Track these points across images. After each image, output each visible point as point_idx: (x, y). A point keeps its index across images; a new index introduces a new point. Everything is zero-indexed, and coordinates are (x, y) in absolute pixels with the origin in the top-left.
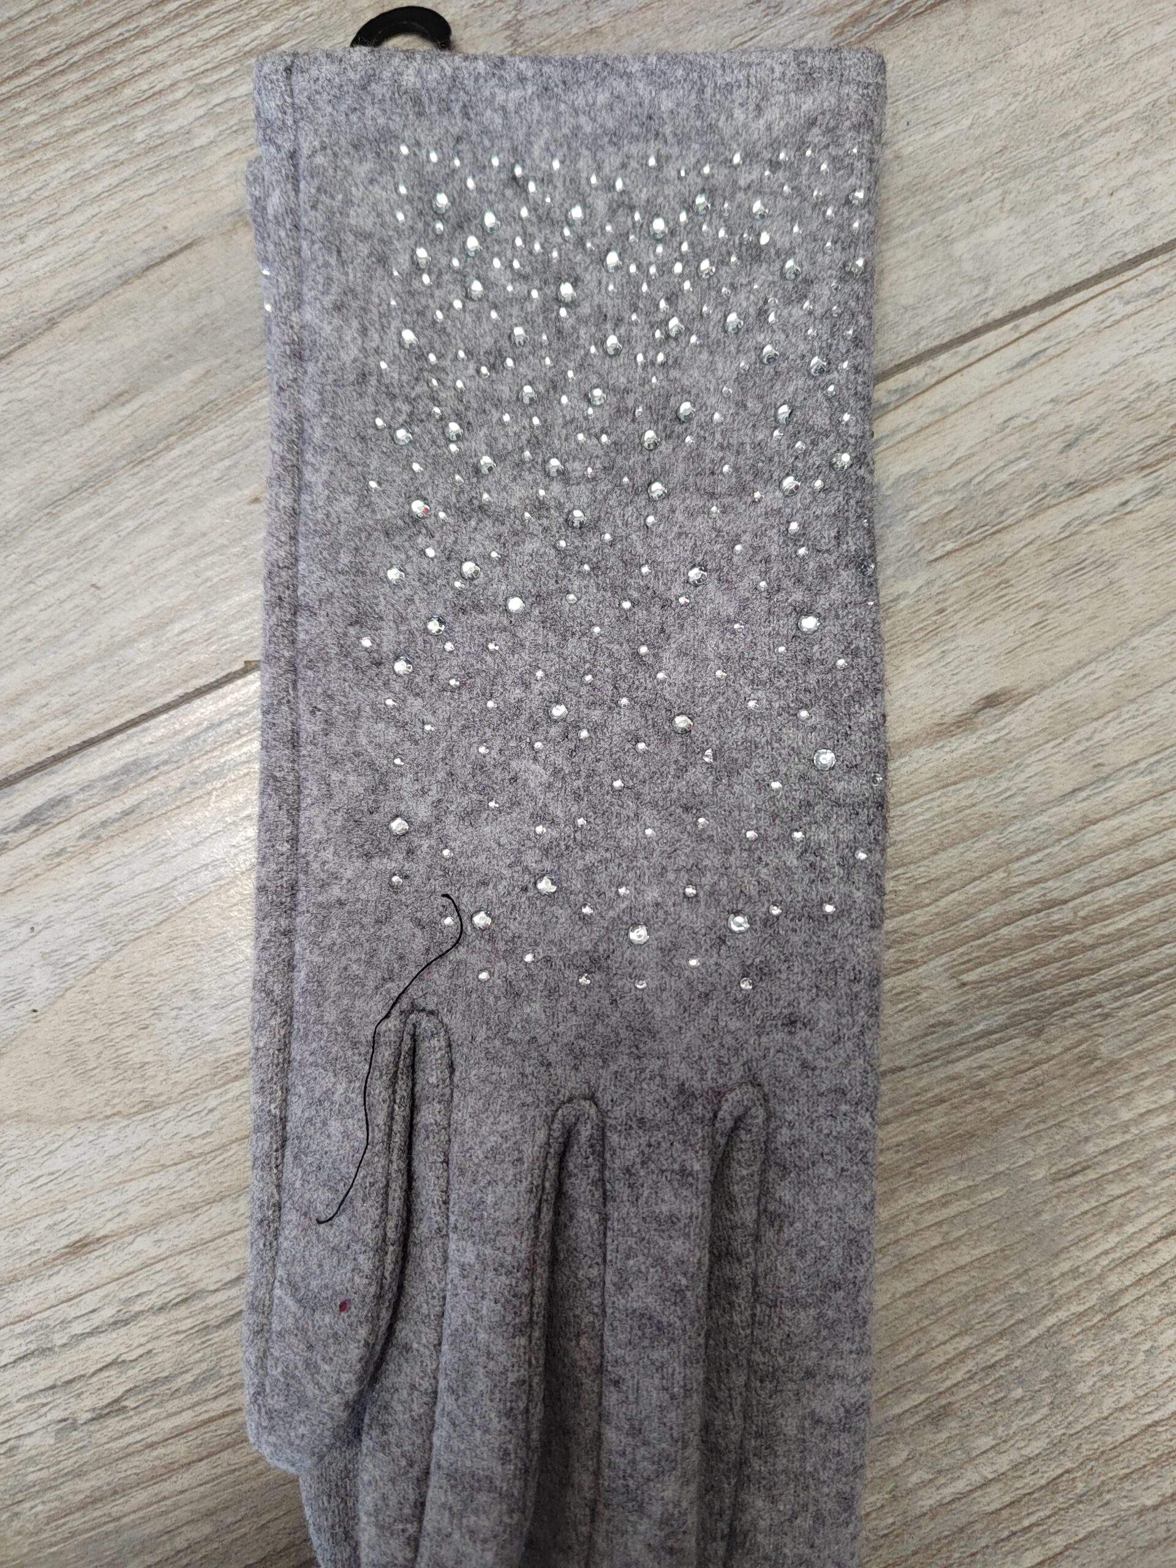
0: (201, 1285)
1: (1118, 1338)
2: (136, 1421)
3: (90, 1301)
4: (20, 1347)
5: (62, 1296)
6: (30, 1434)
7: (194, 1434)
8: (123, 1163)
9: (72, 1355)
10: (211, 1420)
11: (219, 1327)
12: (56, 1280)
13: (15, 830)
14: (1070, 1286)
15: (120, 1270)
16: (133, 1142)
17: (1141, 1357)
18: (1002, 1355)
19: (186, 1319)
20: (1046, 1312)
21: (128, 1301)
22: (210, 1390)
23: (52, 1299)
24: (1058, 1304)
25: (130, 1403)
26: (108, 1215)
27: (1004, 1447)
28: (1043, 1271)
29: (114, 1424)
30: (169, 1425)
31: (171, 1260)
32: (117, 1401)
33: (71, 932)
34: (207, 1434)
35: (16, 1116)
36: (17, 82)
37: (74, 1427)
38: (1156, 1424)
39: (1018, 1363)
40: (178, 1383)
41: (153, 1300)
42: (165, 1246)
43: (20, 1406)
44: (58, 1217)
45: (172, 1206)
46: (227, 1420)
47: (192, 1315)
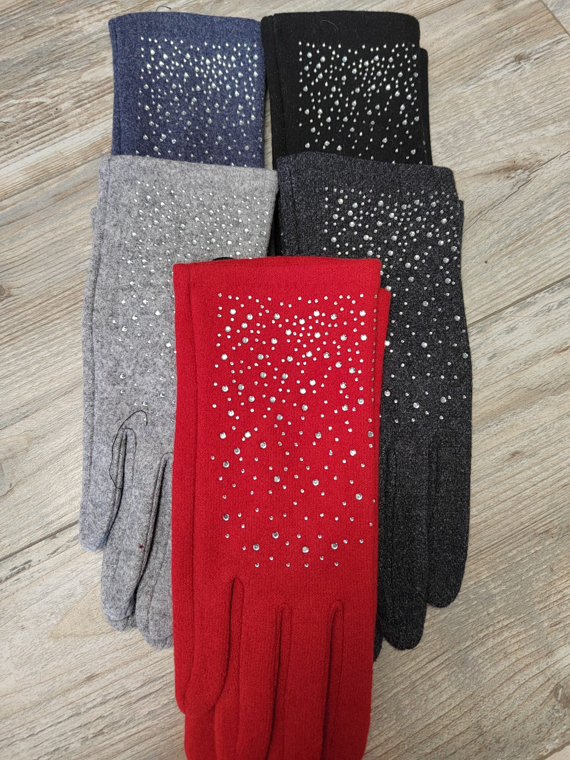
0: (129, 689)
1: (416, 696)
2: (107, 737)
3: (93, 696)
4: (70, 713)
5: (84, 694)
6: (73, 743)
7: (126, 740)
8: (105, 649)
9: (87, 715)
10: (132, 735)
11: (134, 703)
12: (82, 690)
13: (72, 541)
14: (400, 680)
15: (103, 685)
16: (108, 642)
17: (423, 702)
18: (380, 703)
19: (124, 701)
20: (393, 688)
21: (105, 696)
22: (132, 725)
23: (81, 696)
24: (396, 686)
25: (105, 731)
26: (100, 666)
27: (382, 734)
28: (392, 674)
29: (100, 738)
30: (118, 738)
31: (120, 681)
32: (101, 730)
33: (89, 574)
34: (130, 740)
35: (71, 635)
36: (75, 306)
37: (87, 739)
38: (429, 724)
39: (385, 705)
40: (121, 723)
41: (114, 695)
42: (118, 676)
43: (70, 734)
44: (83, 668)
45: (120, 663)
46: (137, 735)
47: (126, 699)
